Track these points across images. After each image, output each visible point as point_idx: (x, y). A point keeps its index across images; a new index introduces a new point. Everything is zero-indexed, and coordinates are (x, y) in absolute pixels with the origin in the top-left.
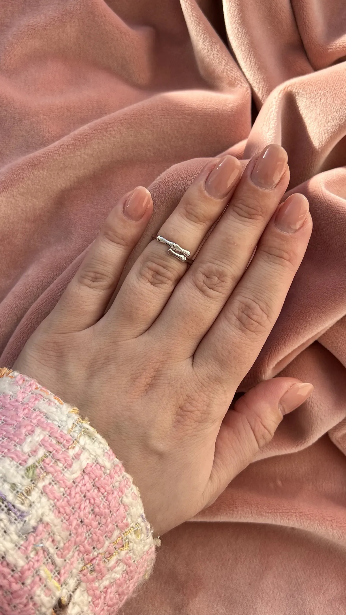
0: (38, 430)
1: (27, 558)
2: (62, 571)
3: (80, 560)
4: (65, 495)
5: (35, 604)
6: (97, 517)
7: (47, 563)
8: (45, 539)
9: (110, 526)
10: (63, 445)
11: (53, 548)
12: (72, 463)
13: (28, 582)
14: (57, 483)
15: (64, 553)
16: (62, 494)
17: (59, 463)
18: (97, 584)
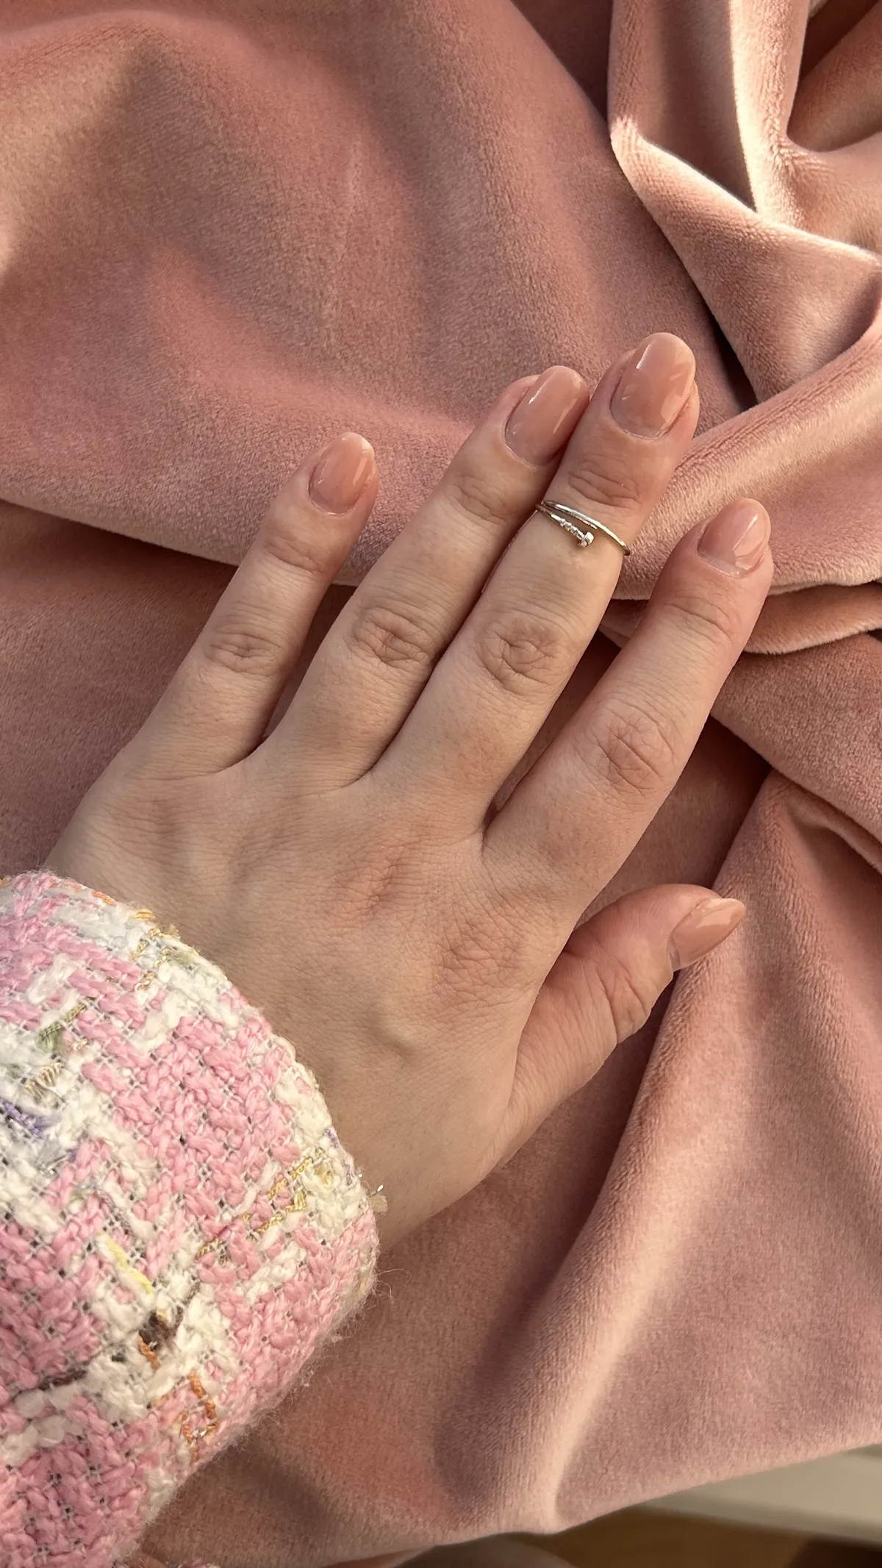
0: (61, 959)
1: (63, 1215)
2: (151, 1253)
3: (191, 1230)
4: (136, 1084)
5: (95, 1321)
6: (218, 1130)
7: (114, 1230)
8: (100, 1174)
9: (253, 1152)
10: (122, 985)
11: (122, 1196)
12: (146, 1017)
13: (75, 1267)
14: (115, 1060)
15: (150, 1210)
16: (128, 1080)
17: (113, 1018)
18: (240, 1291)
